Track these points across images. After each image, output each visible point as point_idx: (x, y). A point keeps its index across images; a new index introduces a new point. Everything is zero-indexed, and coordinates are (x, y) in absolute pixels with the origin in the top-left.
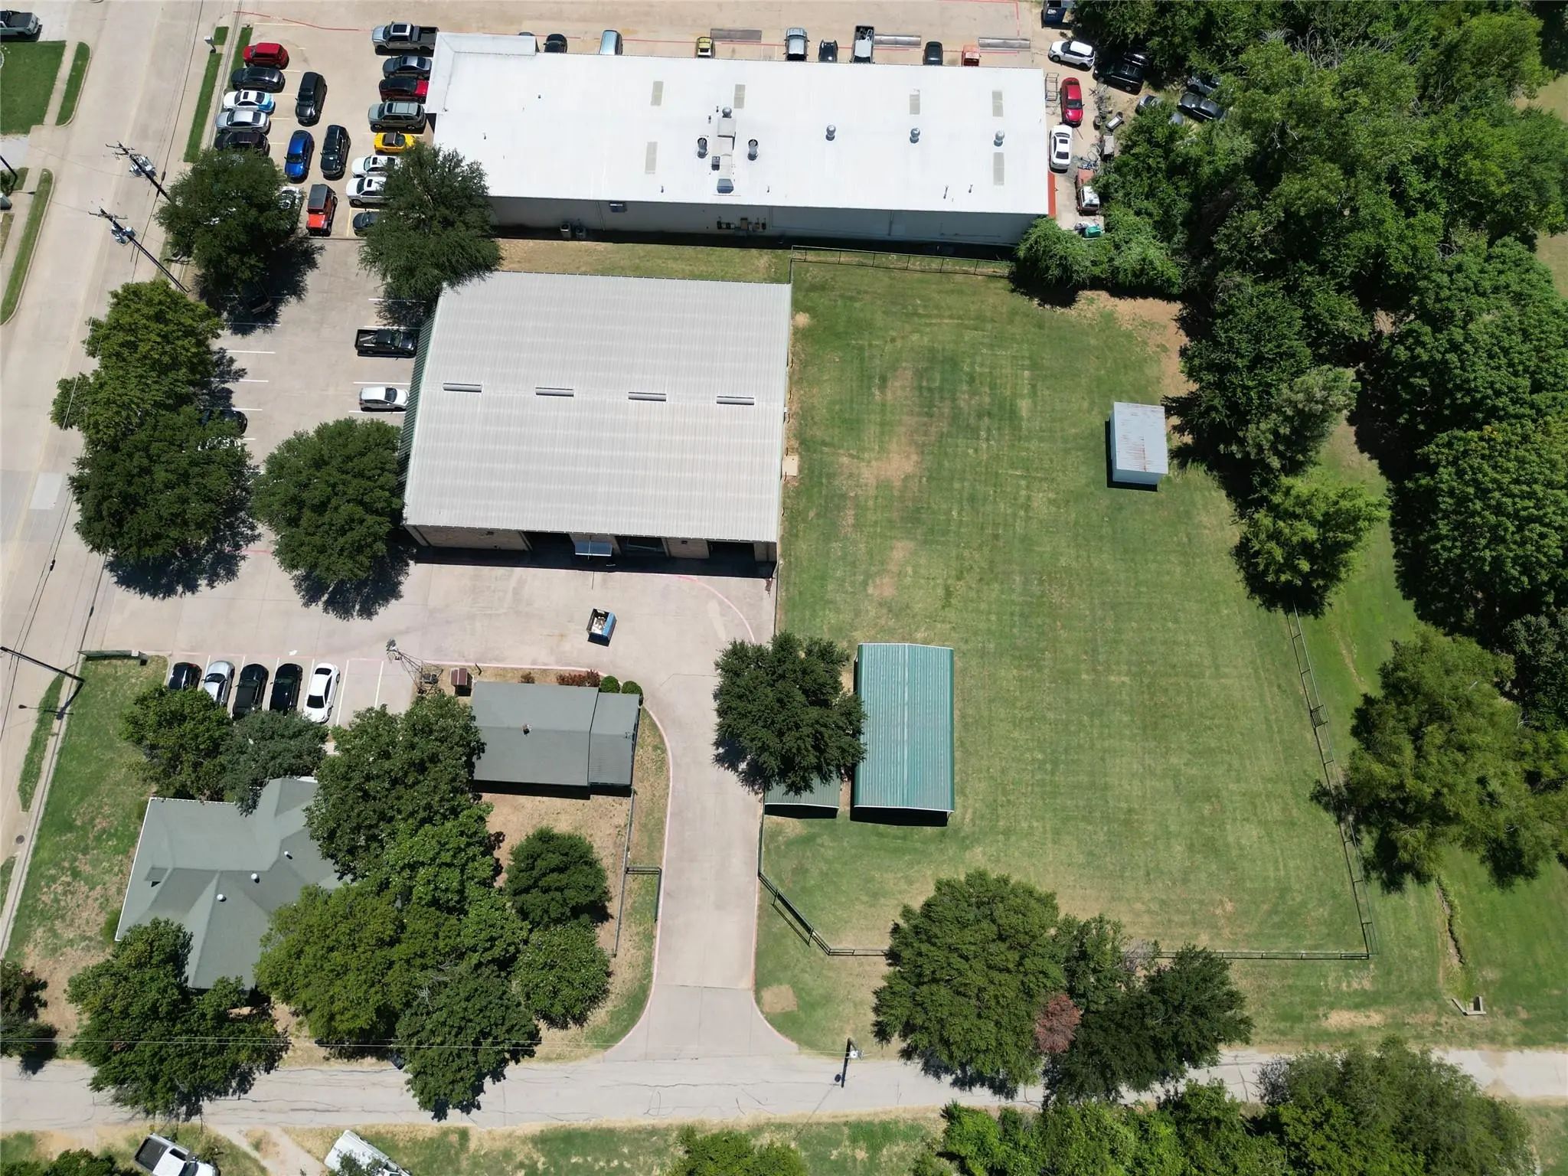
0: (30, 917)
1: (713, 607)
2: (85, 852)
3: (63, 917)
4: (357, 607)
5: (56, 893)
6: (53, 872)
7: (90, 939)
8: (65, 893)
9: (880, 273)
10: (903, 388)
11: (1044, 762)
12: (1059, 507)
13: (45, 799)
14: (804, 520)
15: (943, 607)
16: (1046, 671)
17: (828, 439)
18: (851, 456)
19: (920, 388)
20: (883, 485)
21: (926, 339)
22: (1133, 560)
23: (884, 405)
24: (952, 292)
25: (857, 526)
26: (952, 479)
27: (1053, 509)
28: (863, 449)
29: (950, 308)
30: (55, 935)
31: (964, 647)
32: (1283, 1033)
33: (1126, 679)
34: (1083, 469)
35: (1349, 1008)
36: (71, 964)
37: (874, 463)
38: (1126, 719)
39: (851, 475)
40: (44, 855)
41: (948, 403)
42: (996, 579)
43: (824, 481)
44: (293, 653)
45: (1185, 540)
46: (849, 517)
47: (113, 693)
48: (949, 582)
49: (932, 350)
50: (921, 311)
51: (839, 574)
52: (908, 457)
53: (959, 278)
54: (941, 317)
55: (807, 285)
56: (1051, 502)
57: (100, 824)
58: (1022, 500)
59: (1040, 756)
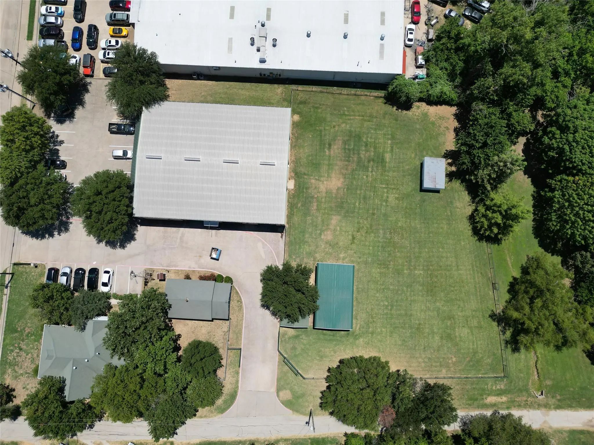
0: (5, 365)
1: (260, 245)
2: (23, 341)
3: (18, 365)
4: (119, 244)
5: (14, 356)
6: (12, 348)
7: (29, 373)
8: (17, 356)
9: (330, 96)
10: (338, 149)
11: (387, 306)
12: (399, 201)
13: (5, 320)
14: (296, 208)
15: (351, 244)
16: (391, 270)
17: (306, 172)
18: (316, 179)
19: (345, 149)
20: (328, 192)
21: (348, 126)
22: (428, 223)
23: (330, 156)
24: (360, 104)
25: (318, 210)
26: (357, 189)
27: (397, 202)
28: (321, 176)
29: (358, 111)
30: (16, 372)
31: (359, 260)
32: (470, 405)
33: (421, 272)
34: (410, 184)
35: (495, 395)
36: (23, 382)
37: (325, 182)
38: (420, 288)
39: (316, 188)
40: (7, 341)
41: (356, 156)
42: (372, 232)
43: (305, 190)
44: (95, 263)
45: (449, 214)
46: (315, 205)
47: (26, 279)
48: (354, 233)
49: (350, 131)
50: (346, 113)
51: (310, 230)
52: (339, 180)
53: (363, 98)
54: (354, 115)
55: (298, 101)
56: (397, 198)
57: (27, 330)
58: (384, 198)
59: (386, 304)
